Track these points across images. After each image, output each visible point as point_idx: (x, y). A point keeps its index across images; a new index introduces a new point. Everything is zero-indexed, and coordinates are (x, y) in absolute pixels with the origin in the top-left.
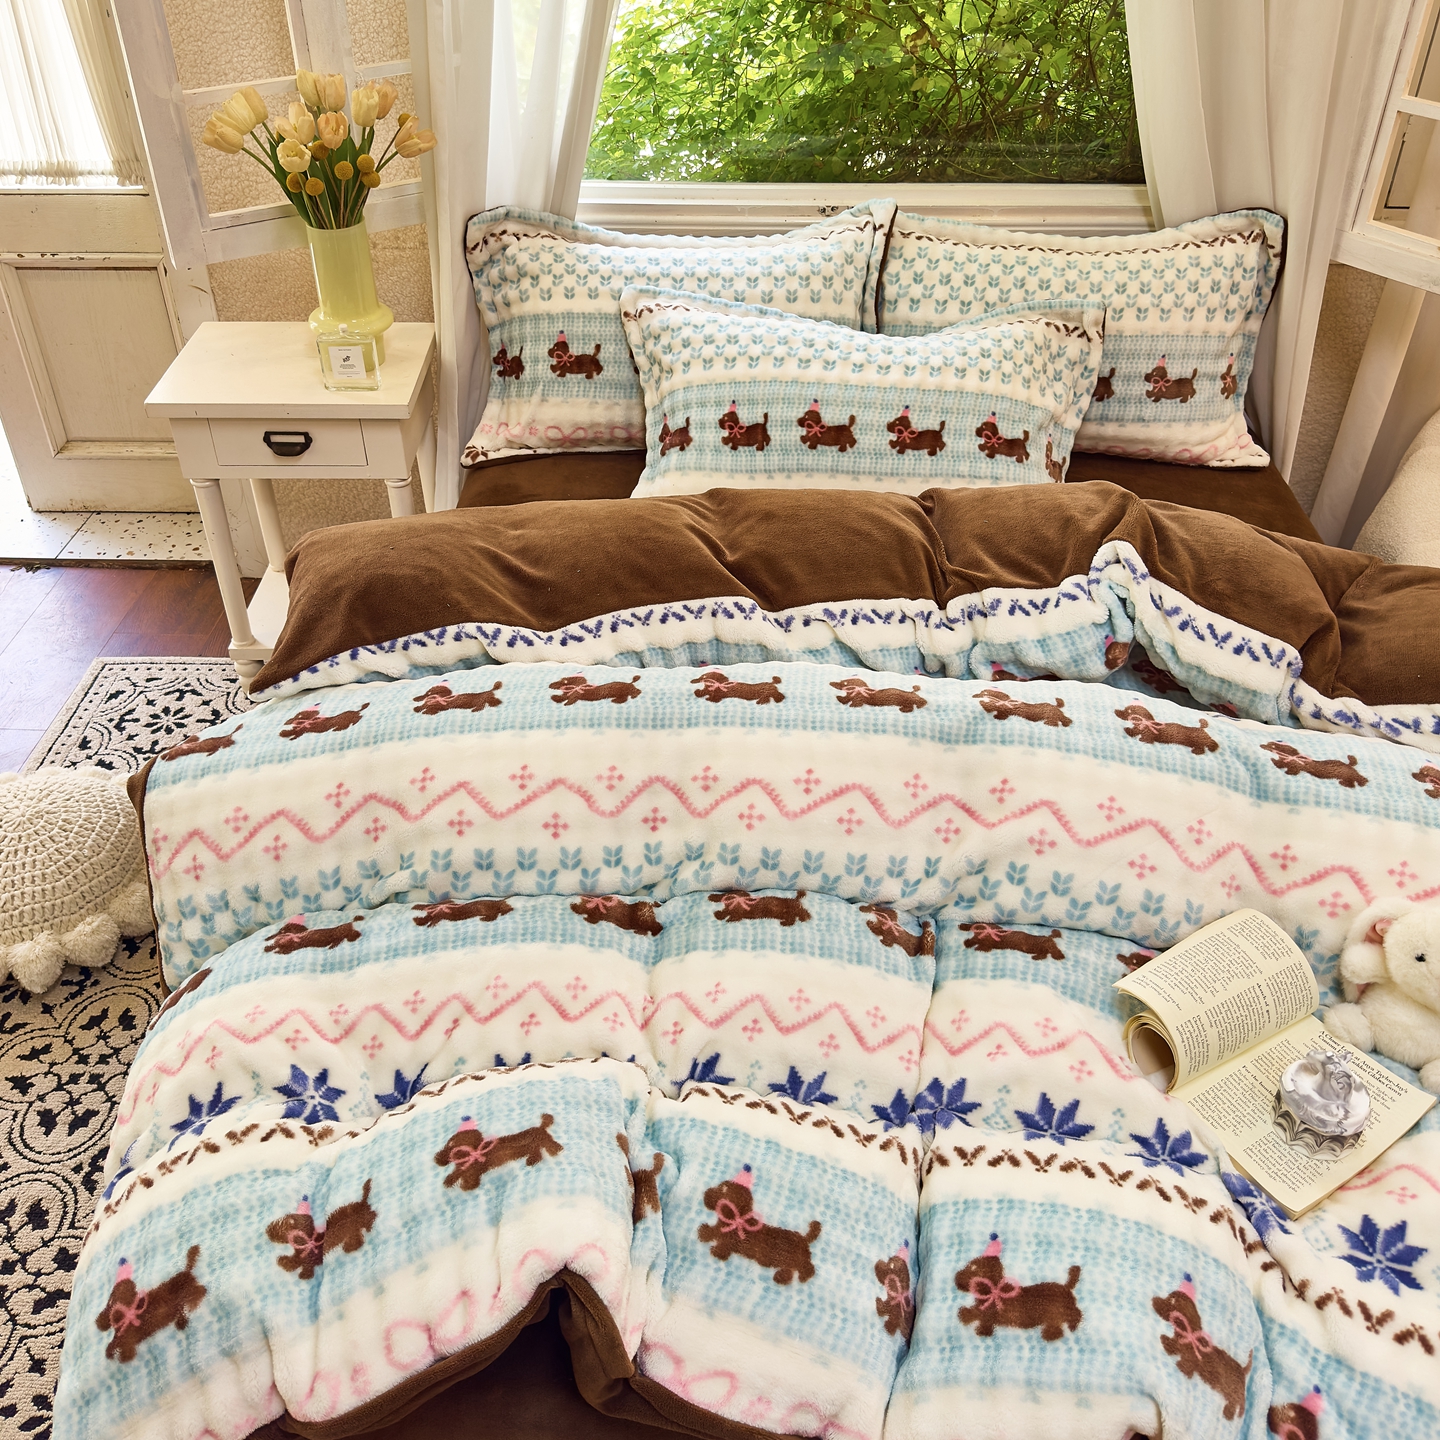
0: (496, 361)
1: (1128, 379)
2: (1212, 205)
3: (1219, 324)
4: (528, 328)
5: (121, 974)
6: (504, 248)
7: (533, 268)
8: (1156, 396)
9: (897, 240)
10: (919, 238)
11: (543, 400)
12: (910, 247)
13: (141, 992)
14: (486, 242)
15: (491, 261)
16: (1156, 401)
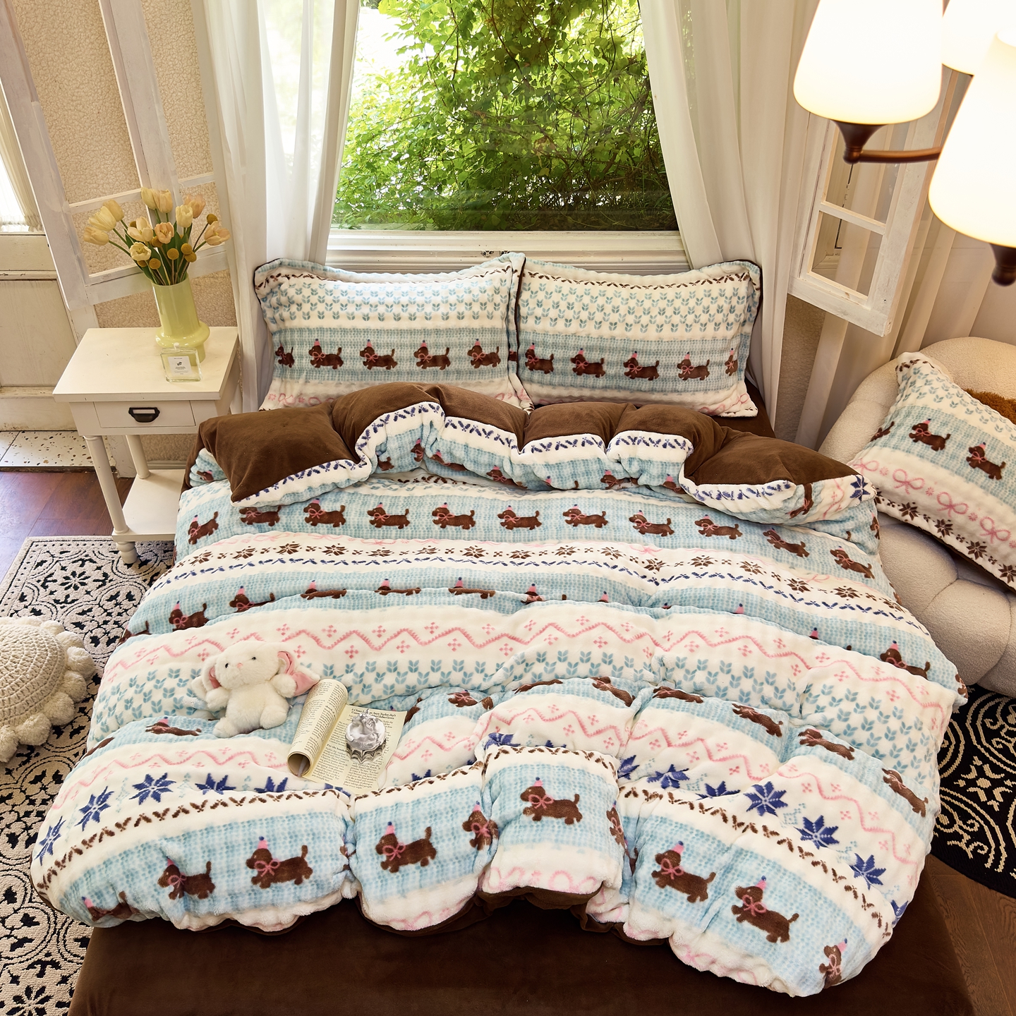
0: (277, 354)
1: (667, 367)
2: (719, 257)
3: (723, 332)
4: (296, 336)
5: (52, 749)
6: (280, 285)
7: (298, 298)
8: (685, 377)
9: (527, 279)
10: (541, 277)
11: (307, 382)
12: (535, 283)
13: (65, 760)
14: (268, 281)
15: (272, 292)
16: (685, 379)
